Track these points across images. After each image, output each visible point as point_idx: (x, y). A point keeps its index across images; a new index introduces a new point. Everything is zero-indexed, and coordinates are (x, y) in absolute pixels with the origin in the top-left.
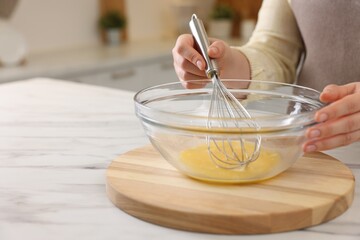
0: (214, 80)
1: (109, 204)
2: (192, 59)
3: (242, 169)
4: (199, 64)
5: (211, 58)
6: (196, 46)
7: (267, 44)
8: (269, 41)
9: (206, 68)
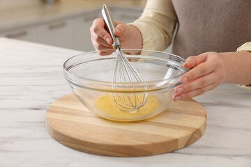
0: (117, 50)
1: (48, 136)
2: (103, 36)
3: (135, 112)
4: (108, 40)
5: (116, 36)
6: (106, 28)
7: (153, 18)
8: (154, 16)
9: (113, 43)
